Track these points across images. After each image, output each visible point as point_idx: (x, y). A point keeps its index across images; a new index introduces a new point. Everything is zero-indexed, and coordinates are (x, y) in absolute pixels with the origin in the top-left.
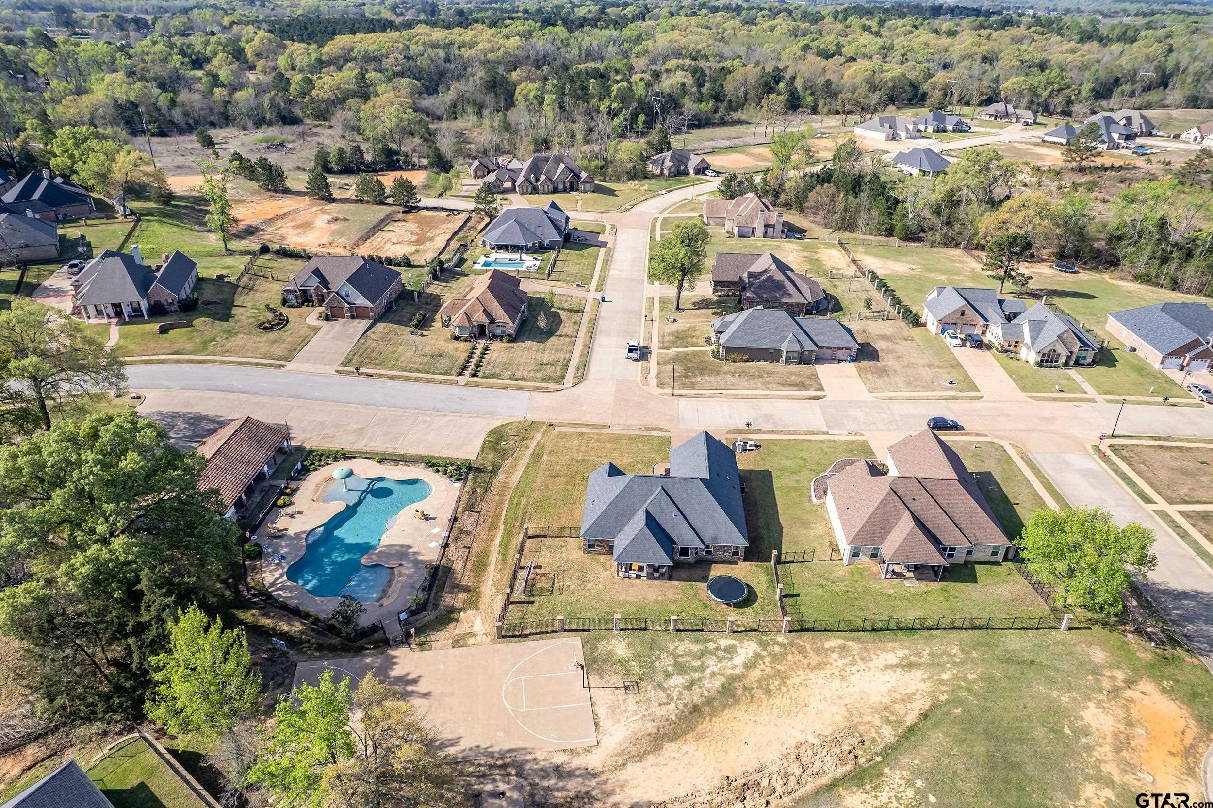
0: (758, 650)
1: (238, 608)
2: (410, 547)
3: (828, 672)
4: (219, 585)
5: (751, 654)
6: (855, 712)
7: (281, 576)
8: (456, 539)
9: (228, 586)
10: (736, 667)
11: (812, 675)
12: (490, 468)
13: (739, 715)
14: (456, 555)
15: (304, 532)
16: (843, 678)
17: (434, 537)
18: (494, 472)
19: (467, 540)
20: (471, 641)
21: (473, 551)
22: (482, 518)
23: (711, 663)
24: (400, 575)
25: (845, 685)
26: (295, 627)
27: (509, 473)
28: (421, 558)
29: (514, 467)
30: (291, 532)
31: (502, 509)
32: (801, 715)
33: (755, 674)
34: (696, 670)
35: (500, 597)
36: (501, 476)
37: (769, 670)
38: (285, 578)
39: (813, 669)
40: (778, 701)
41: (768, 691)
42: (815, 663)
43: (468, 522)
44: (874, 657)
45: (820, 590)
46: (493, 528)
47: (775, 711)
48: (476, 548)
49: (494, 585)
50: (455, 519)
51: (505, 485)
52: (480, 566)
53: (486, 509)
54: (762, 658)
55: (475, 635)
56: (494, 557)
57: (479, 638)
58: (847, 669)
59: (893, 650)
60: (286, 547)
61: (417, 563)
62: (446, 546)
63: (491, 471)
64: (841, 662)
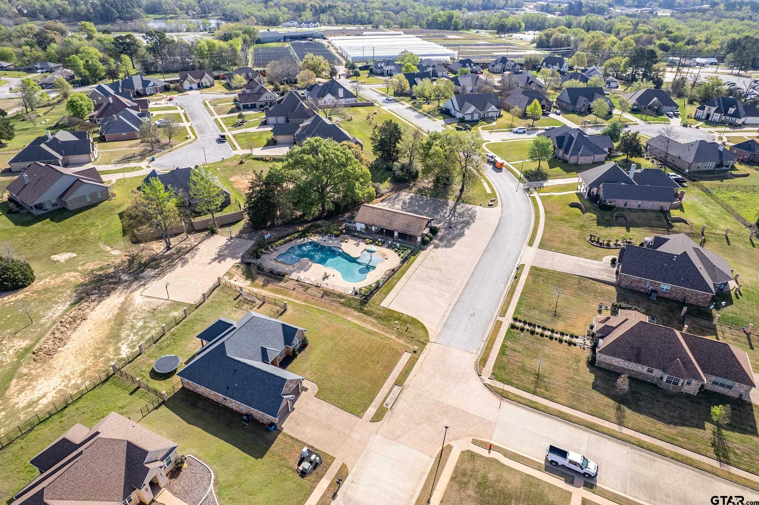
0: (120, 356)
3: (76, 374)
5: (122, 352)
6: (48, 369)
10: (123, 344)
11: (84, 367)
12: (365, 310)
13: (102, 335)
16: (66, 376)
23: (134, 338)
25: (63, 375)
32: (74, 352)
33: (111, 349)
34: (137, 332)
37: (107, 354)
39: (86, 369)
40: (90, 349)
41: (99, 349)
42: (87, 372)
44: (55, 395)
45: (120, 405)
47: (87, 346)
50: (318, 287)
54: (115, 355)
58: (67, 382)
59: (47, 406)
64: (73, 382)
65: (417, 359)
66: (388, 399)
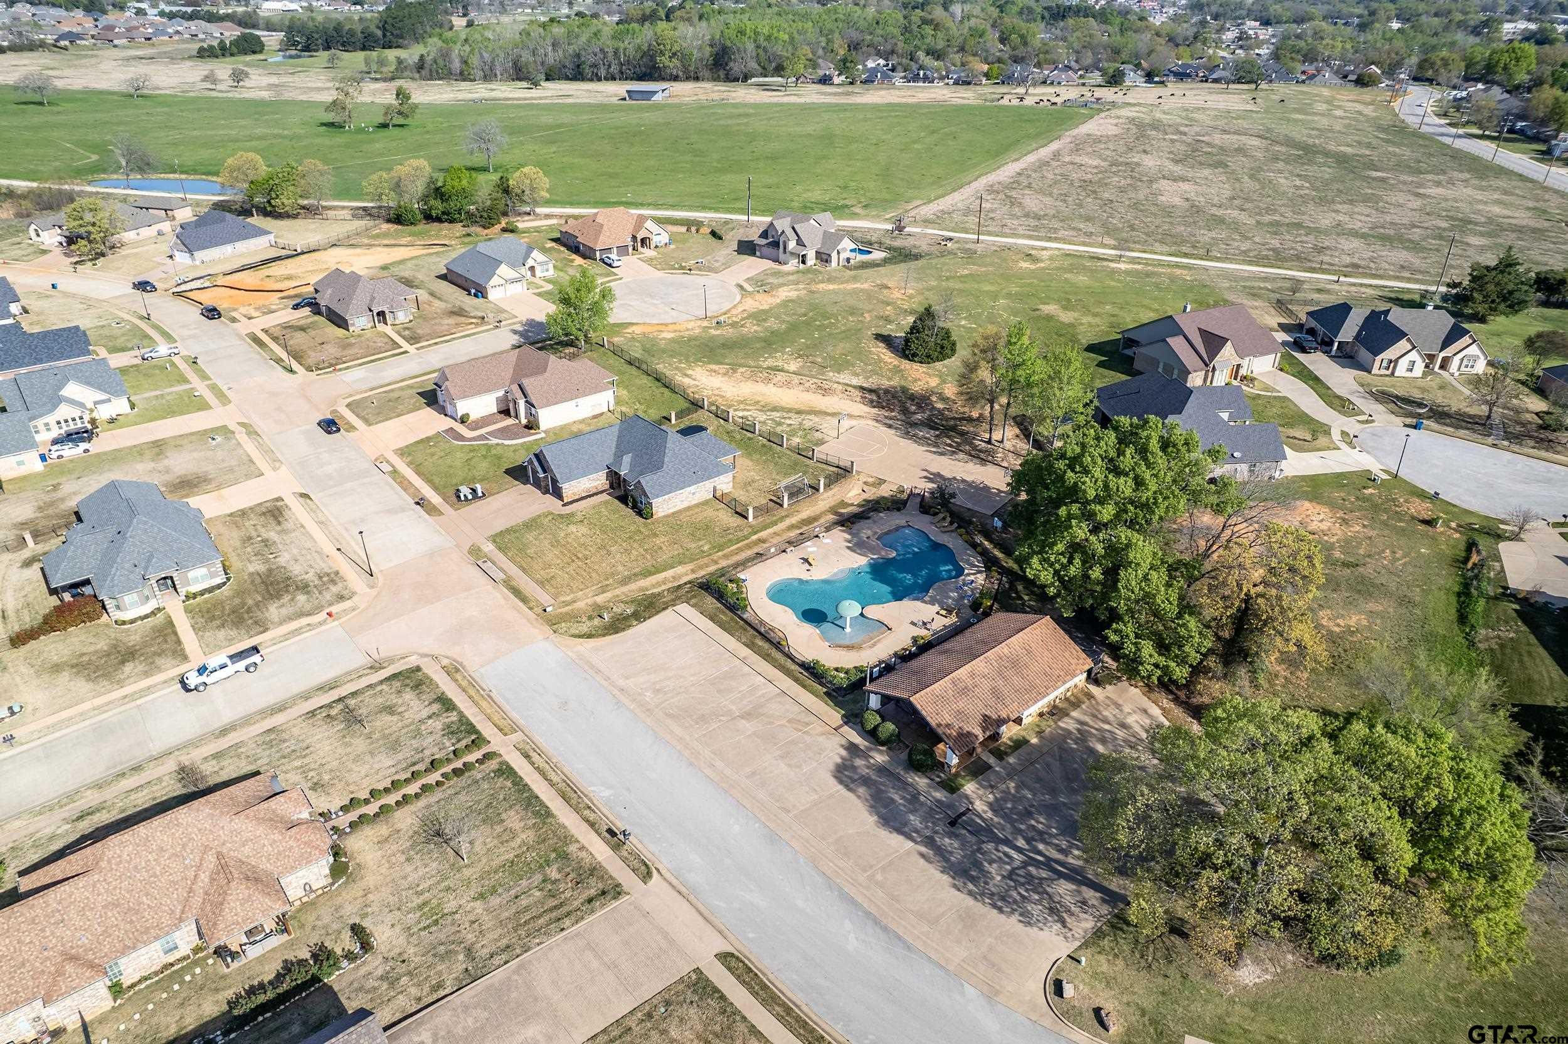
1: (1016, 573)
2: (850, 547)
4: (1026, 598)
7: (969, 575)
9: (1017, 592)
12: (689, 587)
14: (818, 529)
15: (925, 602)
17: (819, 545)
18: (690, 582)
20: (872, 480)
21: (799, 531)
24: (876, 533)
26: (979, 539)
28: (847, 536)
29: (662, 582)
30: (937, 608)
31: (731, 551)
35: (822, 497)
36: (686, 579)
38: (966, 571)
48: (794, 532)
50: (785, 551)
51: (695, 570)
52: (807, 521)
55: (866, 483)
56: (792, 520)
57: (865, 479)
60: (950, 597)
62: (818, 536)
63: (693, 583)
66: (492, 565)
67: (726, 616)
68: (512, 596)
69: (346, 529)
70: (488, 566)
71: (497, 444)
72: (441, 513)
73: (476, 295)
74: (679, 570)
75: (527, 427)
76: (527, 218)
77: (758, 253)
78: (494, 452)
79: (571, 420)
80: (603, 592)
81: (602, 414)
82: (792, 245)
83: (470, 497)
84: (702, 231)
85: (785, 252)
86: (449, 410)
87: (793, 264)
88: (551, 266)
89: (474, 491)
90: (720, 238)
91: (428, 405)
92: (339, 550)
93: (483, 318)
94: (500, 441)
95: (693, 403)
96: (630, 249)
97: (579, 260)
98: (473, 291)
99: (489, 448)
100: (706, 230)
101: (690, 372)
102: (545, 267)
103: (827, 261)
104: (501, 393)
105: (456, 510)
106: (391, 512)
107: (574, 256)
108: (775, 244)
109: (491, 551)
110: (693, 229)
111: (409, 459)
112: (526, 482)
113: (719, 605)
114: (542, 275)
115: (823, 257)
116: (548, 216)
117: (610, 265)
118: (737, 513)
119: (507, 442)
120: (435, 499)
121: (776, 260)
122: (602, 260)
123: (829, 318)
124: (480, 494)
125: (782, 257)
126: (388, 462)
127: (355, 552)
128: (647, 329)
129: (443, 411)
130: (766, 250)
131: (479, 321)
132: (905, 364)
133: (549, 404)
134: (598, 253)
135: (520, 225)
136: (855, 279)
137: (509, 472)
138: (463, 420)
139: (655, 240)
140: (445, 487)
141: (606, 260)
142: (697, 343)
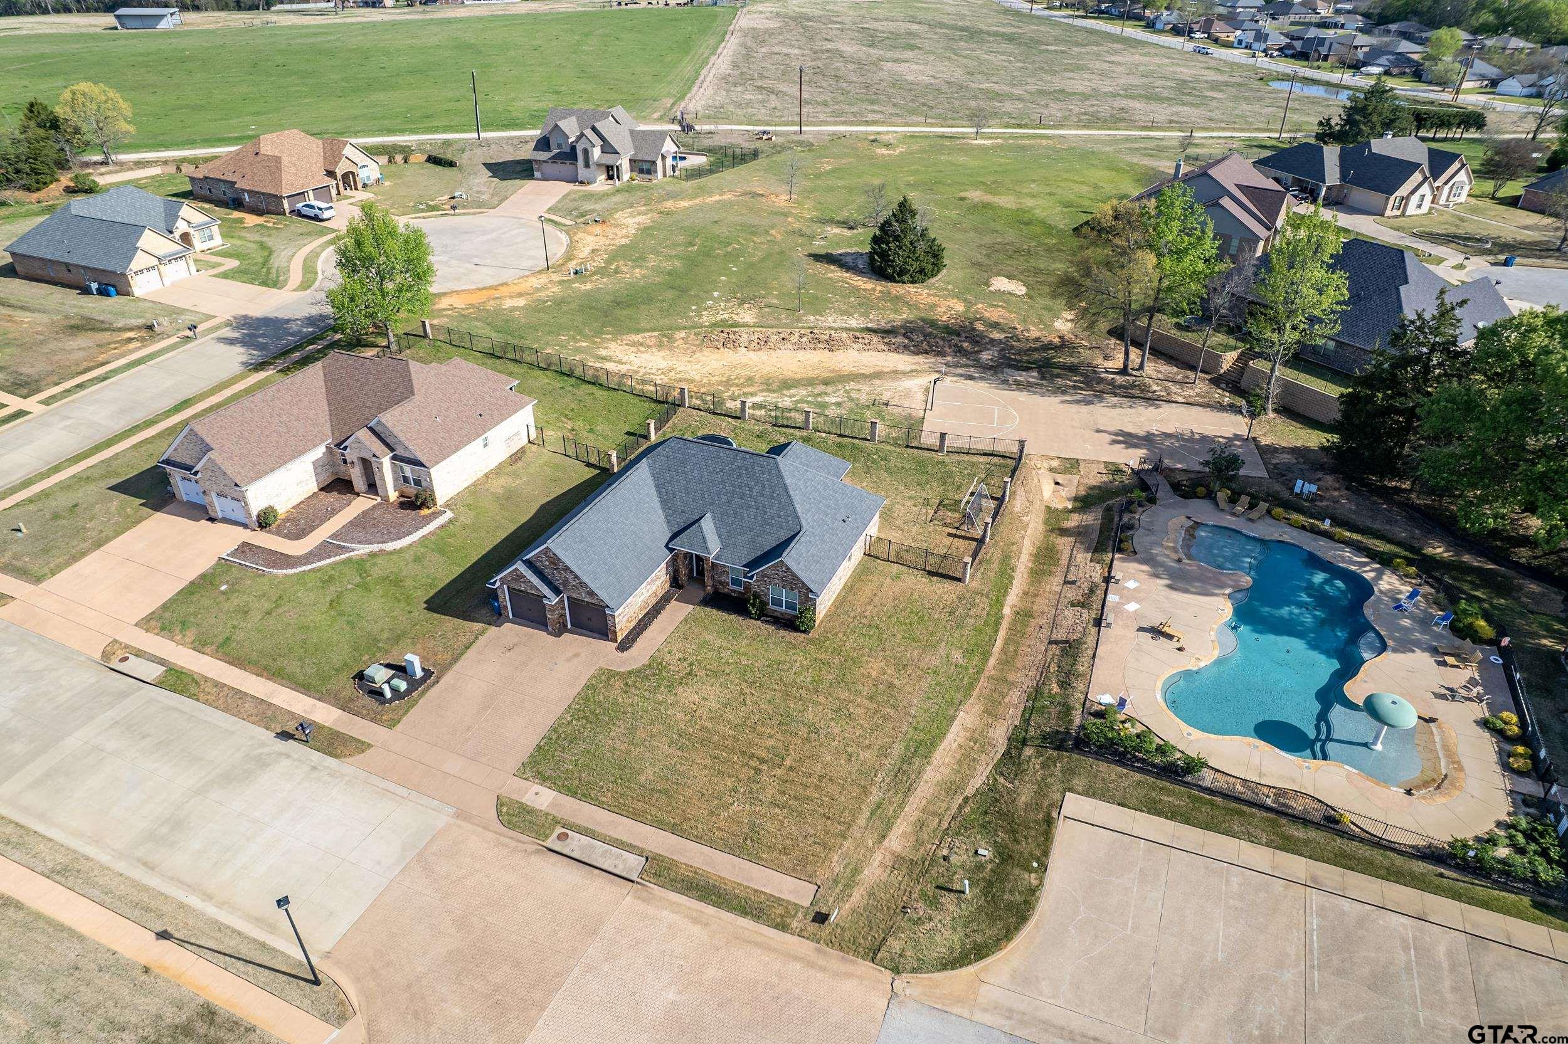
2: (1170, 587)
7: (1376, 580)
8: (1092, 591)
12: (1028, 752)
14: (1087, 568)
17: (1132, 596)
18: (1018, 742)
19: (1071, 594)
20: (1055, 464)
21: (1059, 579)
22: (1045, 632)
24: (1175, 549)
27: (978, 740)
28: (1145, 568)
29: (967, 760)
31: (1004, 650)
35: (1016, 510)
36: (1000, 735)
43: (1072, 620)
46: (1023, 615)
48: (1054, 584)
49: (1025, 527)
50: (1098, 622)
51: (992, 711)
52: (1045, 557)
53: (1035, 649)
55: (1051, 470)
56: (1023, 563)
57: (1046, 465)
61: (1150, 560)
62: (1107, 580)
63: (1024, 742)
65: (783, 927)
66: (585, 840)
67: (1172, 795)
68: (710, 910)
69: (150, 867)
70: (577, 844)
71: (372, 555)
72: (362, 746)
73: (103, 292)
74: (967, 718)
75: (403, 505)
76: (103, 169)
77: (537, 174)
78: (376, 572)
79: (480, 474)
80: (888, 826)
81: (522, 450)
82: (596, 153)
83: (403, 686)
84: (412, 159)
85: (587, 165)
86: (219, 506)
87: (601, 184)
88: (215, 230)
89: (401, 670)
90: (451, 164)
91: (157, 508)
92: (163, 935)
93: (150, 328)
94: (375, 548)
95: (656, 401)
96: (334, 192)
97: (251, 220)
98: (94, 286)
99: (360, 565)
100: (418, 158)
101: (603, 352)
102: (207, 232)
103: (649, 172)
104: (319, 452)
105: (392, 724)
106: (231, 778)
107: (236, 214)
108: (570, 155)
109: (553, 804)
110: (399, 158)
111: (191, 634)
112: (496, 617)
113: (1138, 777)
114: (206, 246)
115: (644, 167)
116: (140, 164)
117: (316, 218)
118: (931, 574)
119: (390, 546)
120: (324, 714)
121: (574, 180)
122: (299, 213)
123: (729, 244)
124: (419, 674)
125: (582, 173)
126: (139, 654)
127: (221, 927)
128: (475, 299)
129: (200, 512)
130: (550, 168)
131: (144, 333)
132: (896, 289)
133: (445, 453)
134: (285, 202)
135: (102, 181)
136: (702, 191)
137: (440, 604)
138: (264, 522)
139: (363, 175)
140: (324, 679)
141: (307, 211)
142: (574, 306)
